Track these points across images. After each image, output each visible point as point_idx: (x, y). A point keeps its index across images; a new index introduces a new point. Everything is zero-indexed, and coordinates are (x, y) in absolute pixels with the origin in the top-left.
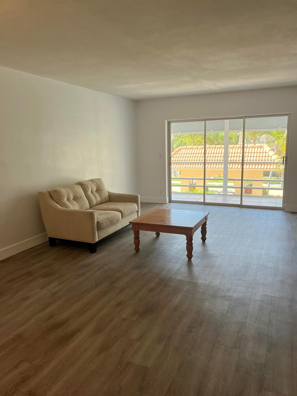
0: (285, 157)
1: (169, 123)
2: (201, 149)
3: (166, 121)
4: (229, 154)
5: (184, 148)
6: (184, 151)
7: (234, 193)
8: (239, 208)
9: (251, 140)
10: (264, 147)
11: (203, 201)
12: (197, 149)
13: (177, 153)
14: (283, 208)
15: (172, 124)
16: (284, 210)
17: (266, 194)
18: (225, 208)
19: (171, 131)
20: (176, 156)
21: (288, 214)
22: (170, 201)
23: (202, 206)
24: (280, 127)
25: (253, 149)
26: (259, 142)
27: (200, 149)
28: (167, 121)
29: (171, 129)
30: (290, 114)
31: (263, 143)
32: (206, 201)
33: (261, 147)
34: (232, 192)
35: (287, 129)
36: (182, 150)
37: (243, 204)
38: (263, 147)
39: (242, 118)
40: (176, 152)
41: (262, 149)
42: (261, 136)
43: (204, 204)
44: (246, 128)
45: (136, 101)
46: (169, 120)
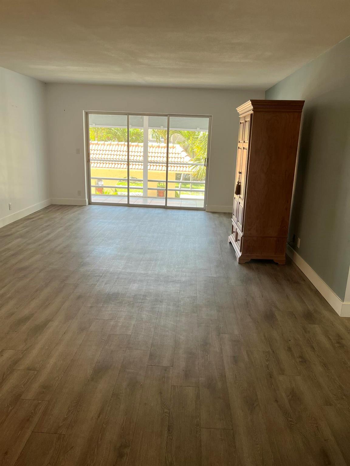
0: (206, 159)
1: (87, 114)
3: (83, 111)
4: (148, 153)
8: (164, 209)
9: (161, 138)
10: (176, 148)
11: (127, 203)
14: (204, 209)
15: (90, 116)
16: (205, 210)
18: (150, 209)
19: (90, 124)
21: (210, 213)
22: (90, 203)
23: (126, 208)
24: (198, 127)
28: (85, 111)
29: (89, 121)
30: (211, 116)
32: (130, 203)
33: (173, 147)
35: (208, 130)
37: (167, 206)
39: (166, 115)
41: (174, 150)
42: (172, 135)
43: (128, 205)
44: (170, 126)
45: (45, 83)
46: (87, 111)
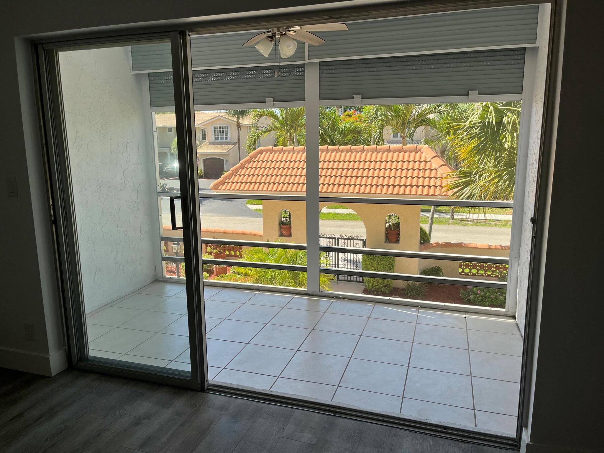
2: (301, 153)
5: (267, 151)
6: (267, 155)
7: (366, 240)
10: (422, 151)
12: (292, 153)
13: (253, 160)
17: (426, 241)
20: (250, 166)
25: (401, 154)
26: (413, 142)
27: (299, 152)
31: (419, 142)
33: (417, 151)
34: (362, 238)
36: (264, 153)
38: (420, 150)
40: (251, 158)
41: (418, 155)
42: (417, 128)
